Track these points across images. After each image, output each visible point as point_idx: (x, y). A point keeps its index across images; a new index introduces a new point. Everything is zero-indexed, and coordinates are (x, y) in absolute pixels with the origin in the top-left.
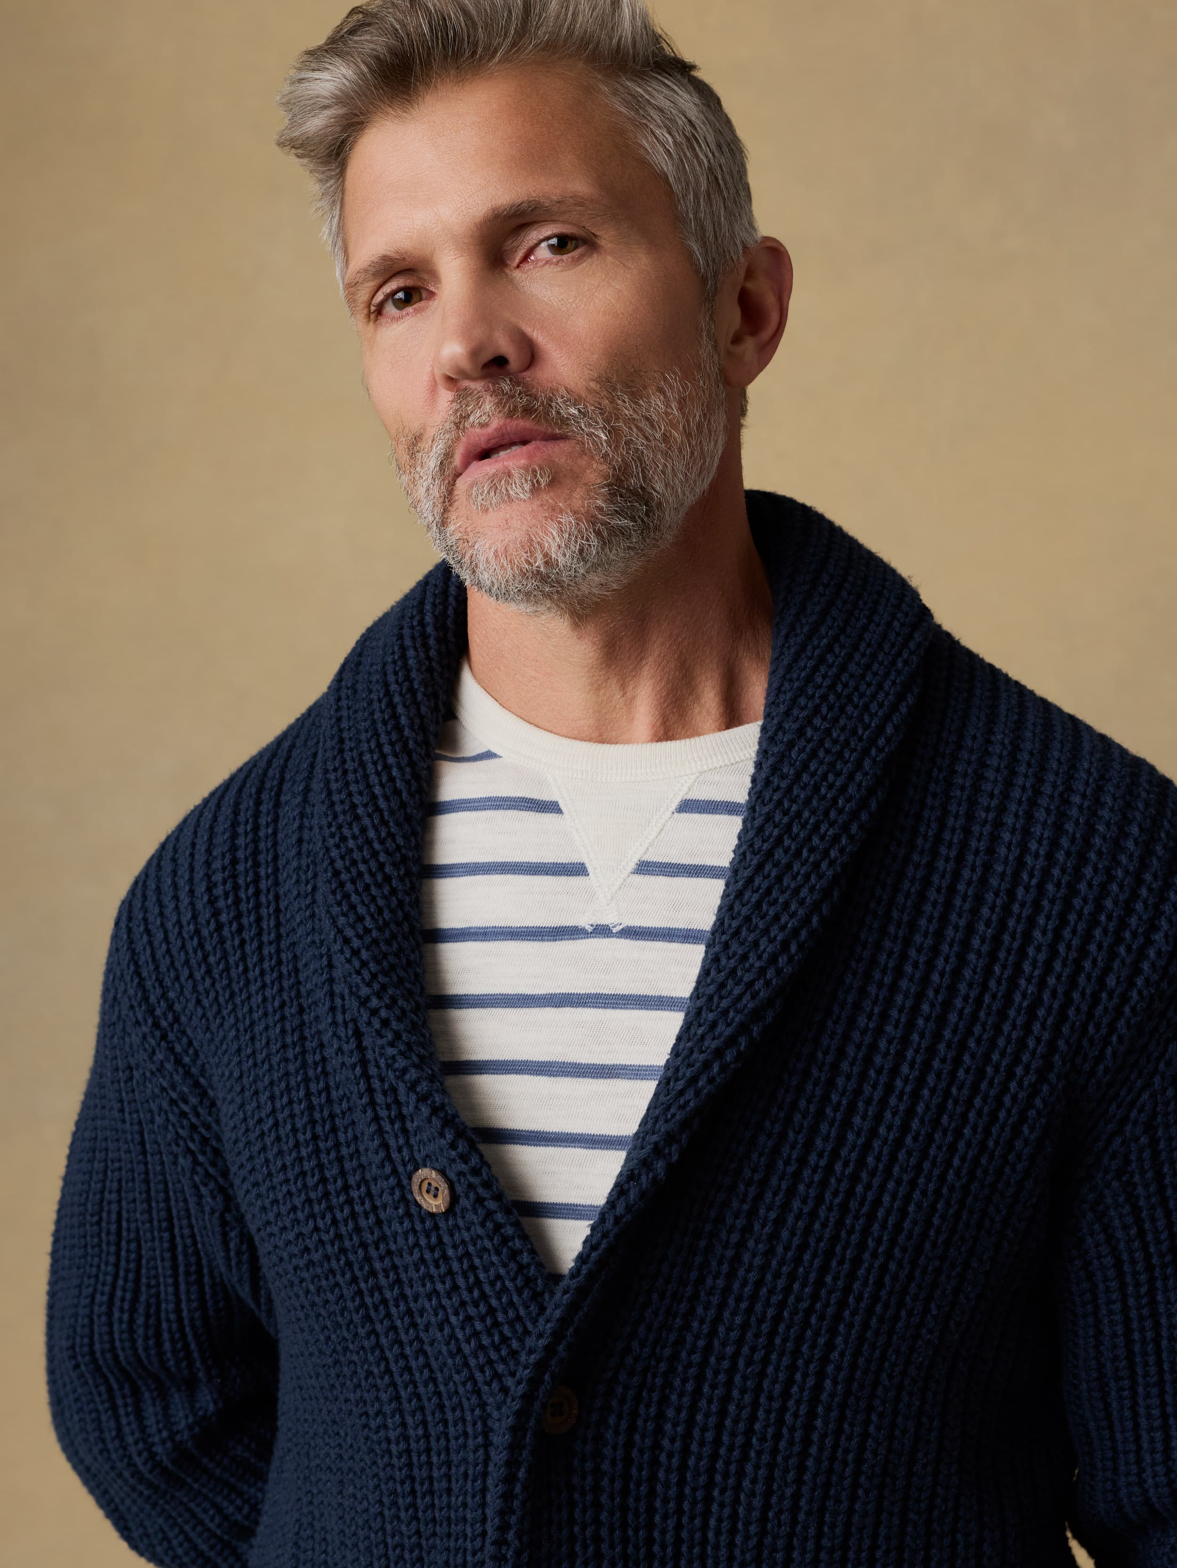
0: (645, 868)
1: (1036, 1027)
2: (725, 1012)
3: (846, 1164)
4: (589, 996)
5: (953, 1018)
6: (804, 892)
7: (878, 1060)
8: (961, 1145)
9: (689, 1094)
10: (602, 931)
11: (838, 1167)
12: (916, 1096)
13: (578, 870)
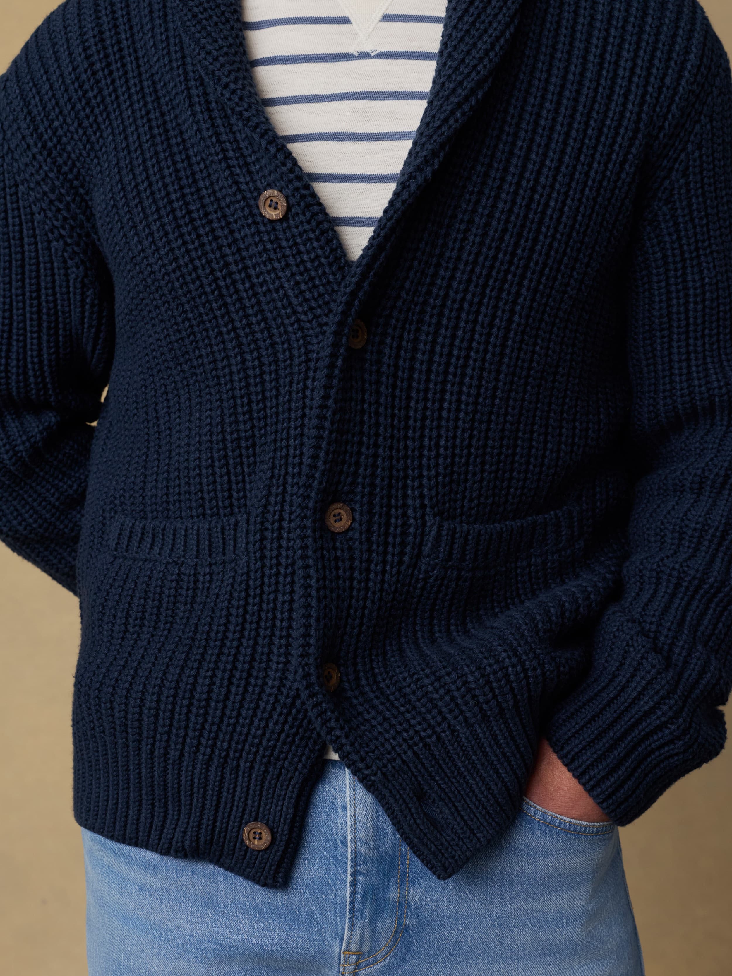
0: (387, 18)
1: (630, 106)
2: (461, 83)
3: (528, 182)
4: (360, 93)
5: (583, 99)
6: (500, 17)
7: (543, 122)
8: (592, 173)
9: (445, 128)
10: (364, 55)
11: (524, 184)
12: (565, 143)
13: (345, 21)
